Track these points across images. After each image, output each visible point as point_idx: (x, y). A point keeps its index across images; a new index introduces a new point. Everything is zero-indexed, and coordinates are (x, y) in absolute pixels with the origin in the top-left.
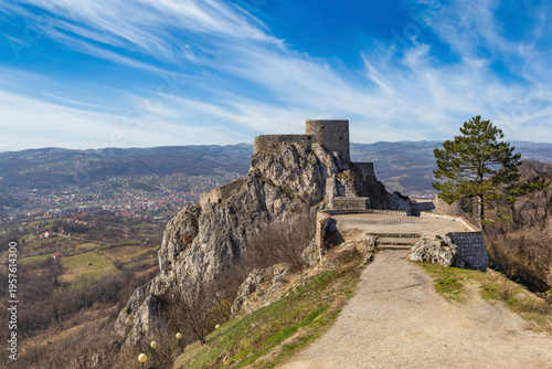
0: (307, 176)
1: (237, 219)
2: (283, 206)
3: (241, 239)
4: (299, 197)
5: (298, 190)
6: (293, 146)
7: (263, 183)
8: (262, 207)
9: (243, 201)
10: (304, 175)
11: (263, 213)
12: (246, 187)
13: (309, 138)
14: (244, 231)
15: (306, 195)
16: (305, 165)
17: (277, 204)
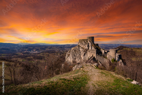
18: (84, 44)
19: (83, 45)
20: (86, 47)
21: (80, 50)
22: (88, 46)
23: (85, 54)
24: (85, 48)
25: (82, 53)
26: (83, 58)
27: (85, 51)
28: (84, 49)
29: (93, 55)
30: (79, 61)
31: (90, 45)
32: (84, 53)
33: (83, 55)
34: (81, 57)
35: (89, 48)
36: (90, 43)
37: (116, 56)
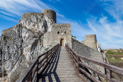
0: (41, 25)
1: (6, 41)
2: (29, 36)
3: (6, 50)
4: (37, 32)
5: (36, 30)
6: (36, 16)
7: (22, 28)
8: (20, 37)
9: (12, 35)
10: (40, 24)
11: (20, 39)
12: (14, 29)
13: (43, 14)
14: (8, 47)
15: (40, 32)
16: (40, 21)
17: (27, 35)
18: (35, 20)
19: (32, 24)
20: (41, 27)
21: (23, 35)
22: (45, 26)
23: (34, 45)
24: (37, 31)
25: (28, 44)
26: (27, 57)
27: (35, 37)
28: (34, 33)
29: (62, 40)
30: (16, 67)
31: (49, 24)
32: (32, 41)
33: (30, 46)
34: (24, 53)
35: (46, 31)
36: (50, 21)
37: (98, 47)
